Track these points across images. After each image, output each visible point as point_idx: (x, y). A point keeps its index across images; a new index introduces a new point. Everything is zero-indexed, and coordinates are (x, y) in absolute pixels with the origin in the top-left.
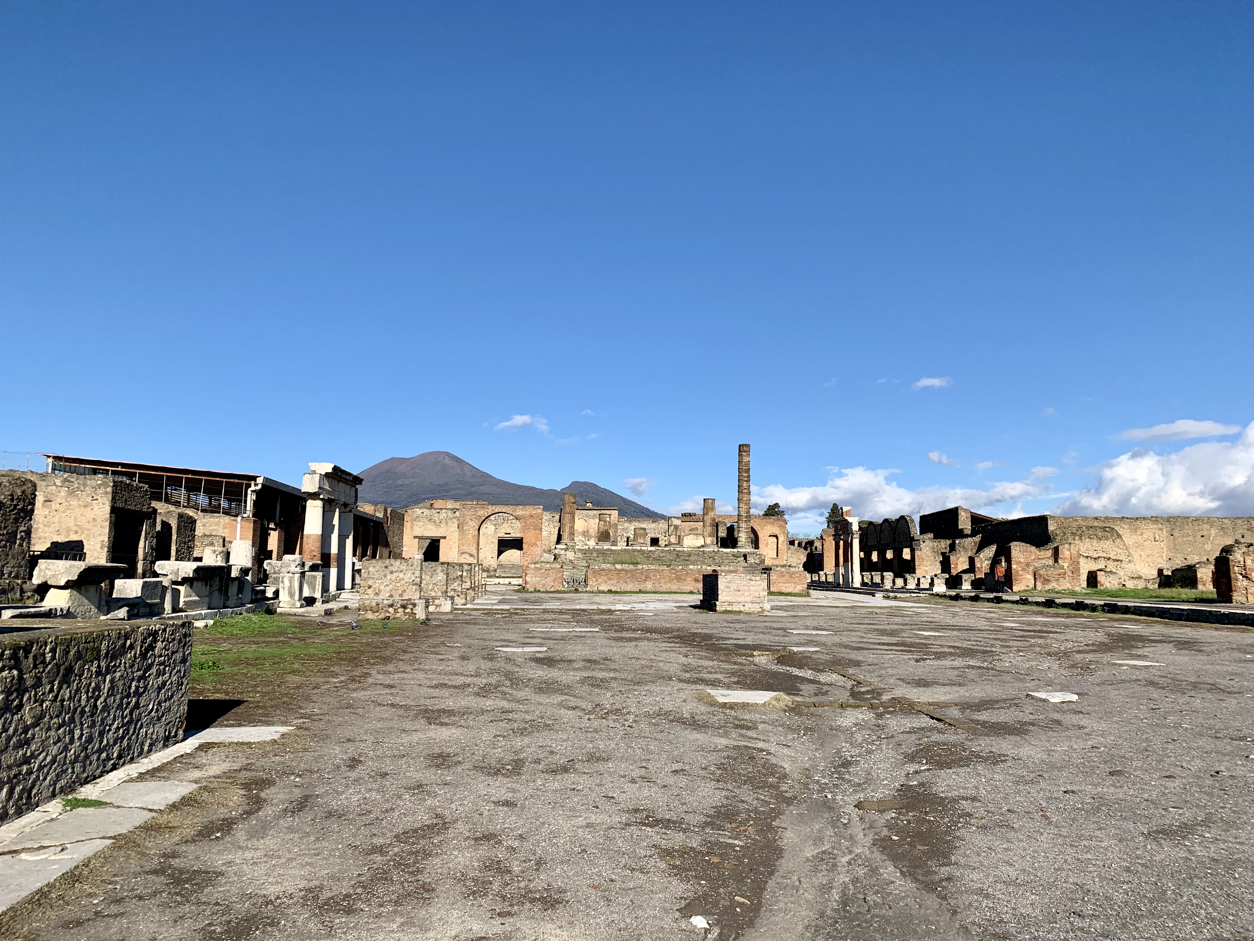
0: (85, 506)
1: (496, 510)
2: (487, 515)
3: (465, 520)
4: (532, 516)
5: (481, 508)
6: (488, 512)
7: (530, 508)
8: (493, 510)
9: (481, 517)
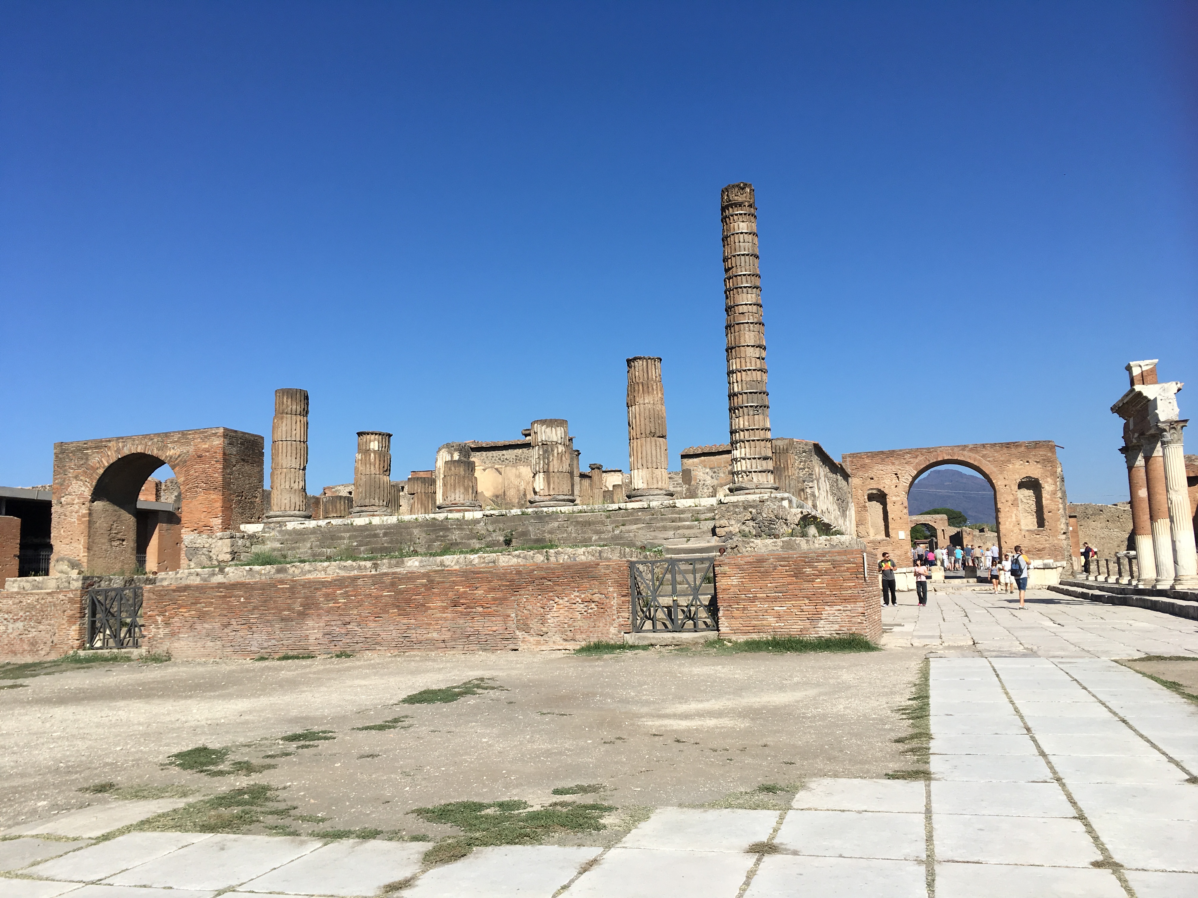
1: (125, 448)
2: (106, 465)
3: (64, 481)
4: (200, 457)
5: (96, 448)
6: (108, 456)
7: (197, 436)
8: (118, 451)
9: (95, 469)
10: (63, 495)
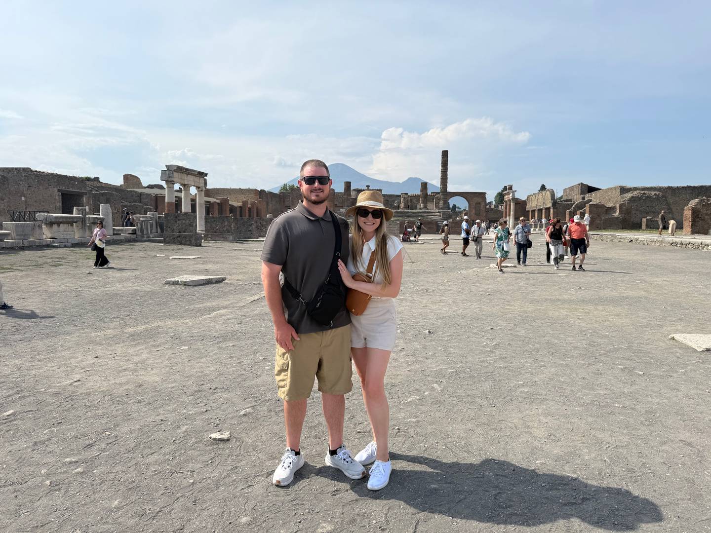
0: (46, 189)
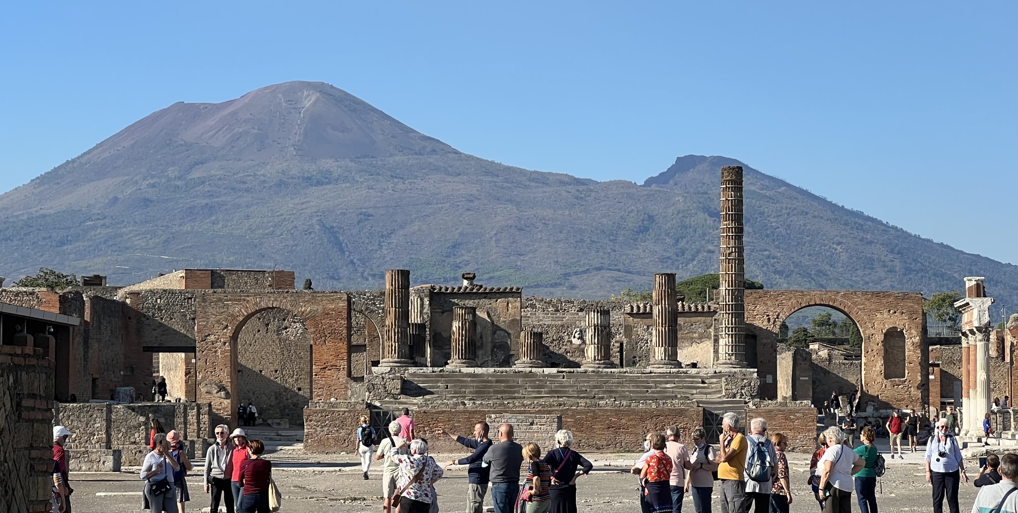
1: (262, 303)
2: (246, 314)
3: (207, 324)
4: (328, 314)
5: (236, 300)
6: (247, 307)
7: (324, 298)
8: (256, 304)
9: (234, 317)
10: (206, 334)
